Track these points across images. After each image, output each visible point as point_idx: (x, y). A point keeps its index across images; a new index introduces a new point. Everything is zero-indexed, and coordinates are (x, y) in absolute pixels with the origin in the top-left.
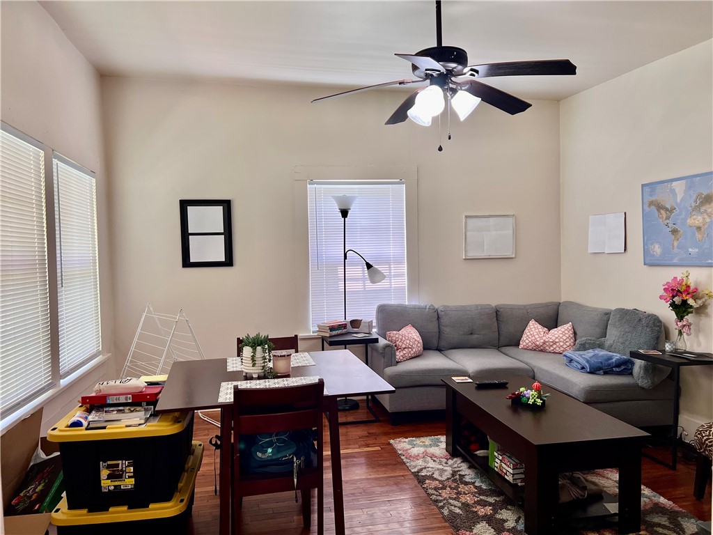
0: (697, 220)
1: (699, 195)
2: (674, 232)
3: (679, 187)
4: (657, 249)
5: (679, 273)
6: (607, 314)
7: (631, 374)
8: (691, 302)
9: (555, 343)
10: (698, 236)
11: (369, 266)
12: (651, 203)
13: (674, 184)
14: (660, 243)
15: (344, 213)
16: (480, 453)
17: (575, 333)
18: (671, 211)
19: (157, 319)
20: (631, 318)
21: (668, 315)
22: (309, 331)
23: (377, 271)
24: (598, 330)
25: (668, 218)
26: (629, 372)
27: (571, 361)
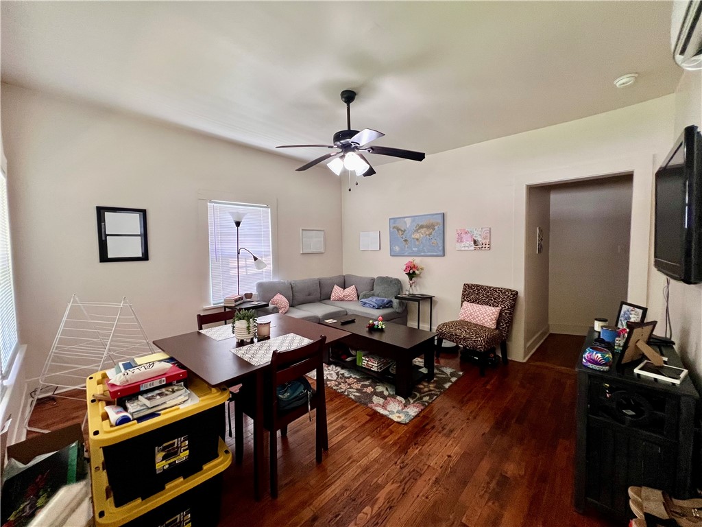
0: (417, 236)
1: (418, 225)
2: (406, 241)
3: (408, 221)
4: (397, 249)
5: (410, 259)
6: (373, 280)
7: (392, 307)
8: (417, 272)
9: (349, 296)
10: (417, 243)
11: (255, 259)
12: (394, 228)
13: (406, 219)
14: (398, 246)
15: (238, 224)
16: (349, 359)
17: (357, 290)
18: (404, 231)
19: (82, 307)
20: (386, 281)
21: (405, 278)
22: (210, 304)
23: (261, 262)
24: (369, 288)
25: (402, 234)
26: (391, 306)
27: (365, 303)
